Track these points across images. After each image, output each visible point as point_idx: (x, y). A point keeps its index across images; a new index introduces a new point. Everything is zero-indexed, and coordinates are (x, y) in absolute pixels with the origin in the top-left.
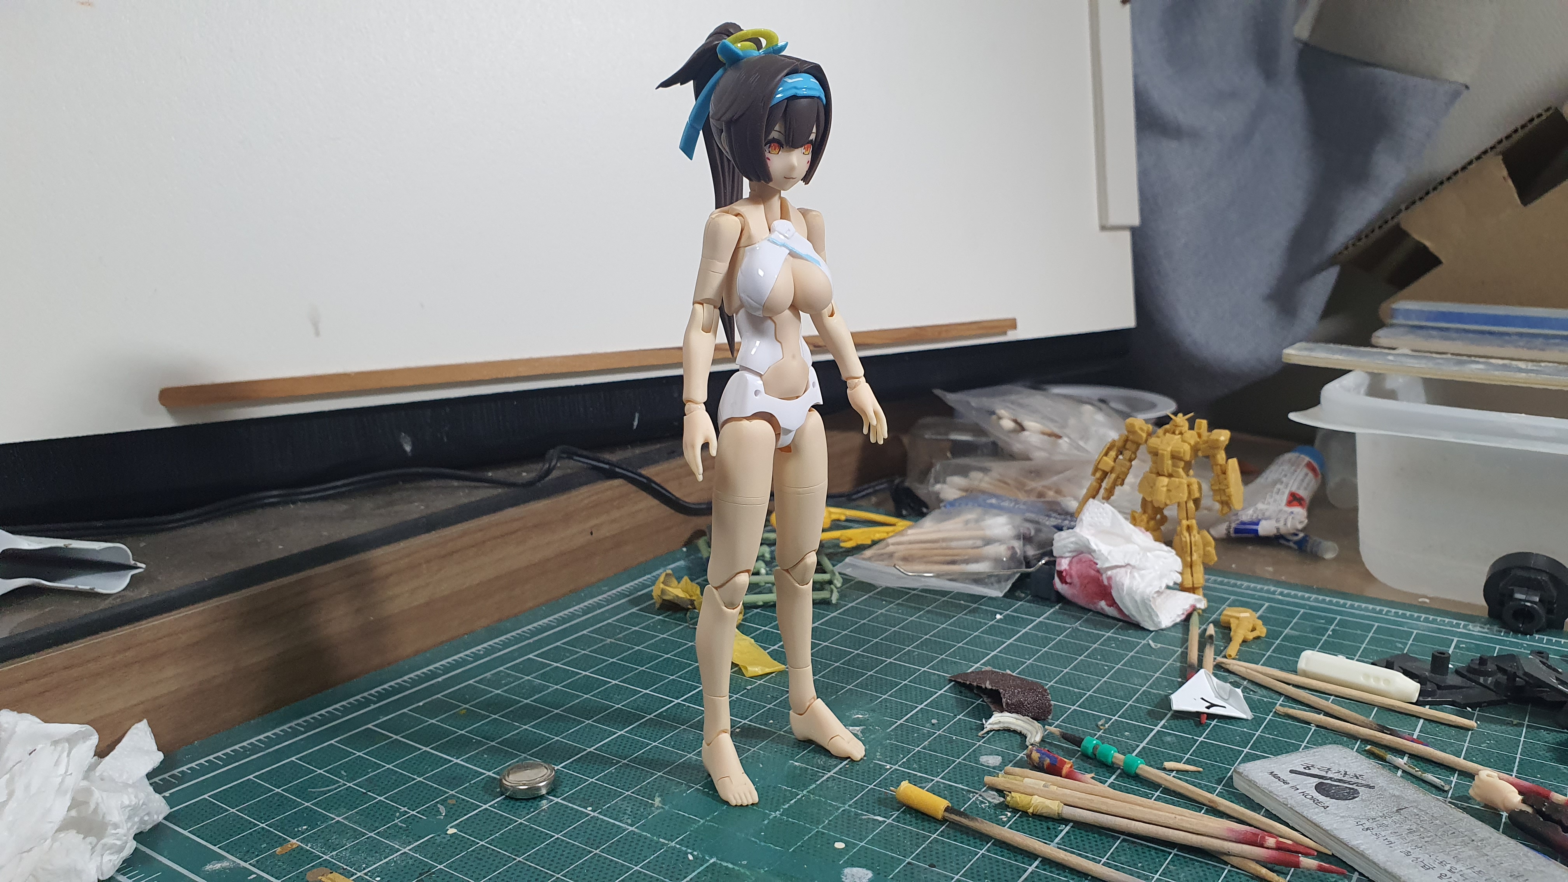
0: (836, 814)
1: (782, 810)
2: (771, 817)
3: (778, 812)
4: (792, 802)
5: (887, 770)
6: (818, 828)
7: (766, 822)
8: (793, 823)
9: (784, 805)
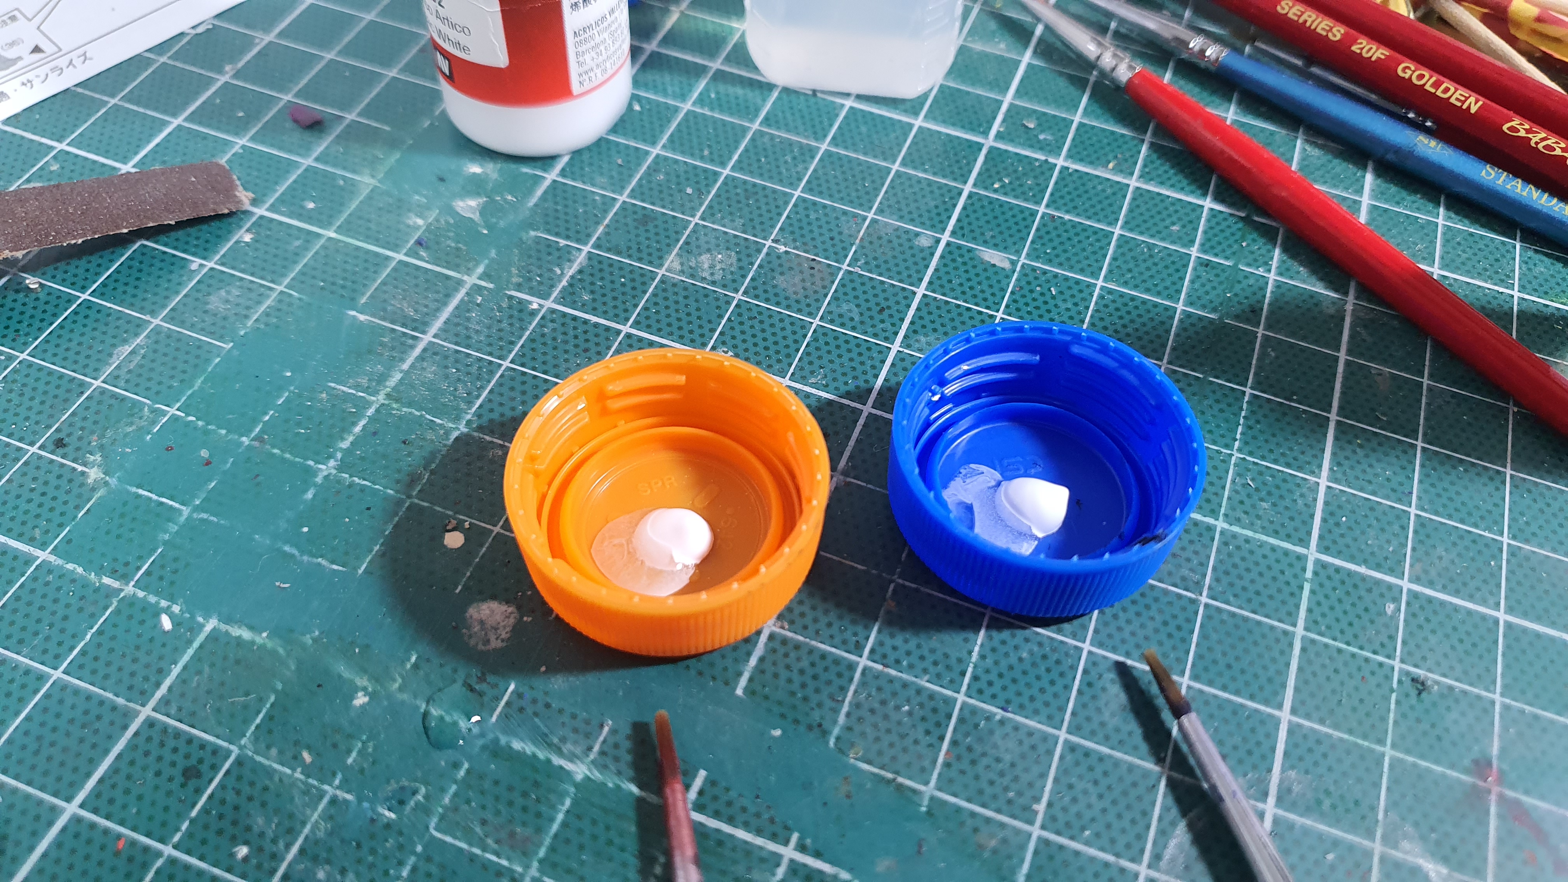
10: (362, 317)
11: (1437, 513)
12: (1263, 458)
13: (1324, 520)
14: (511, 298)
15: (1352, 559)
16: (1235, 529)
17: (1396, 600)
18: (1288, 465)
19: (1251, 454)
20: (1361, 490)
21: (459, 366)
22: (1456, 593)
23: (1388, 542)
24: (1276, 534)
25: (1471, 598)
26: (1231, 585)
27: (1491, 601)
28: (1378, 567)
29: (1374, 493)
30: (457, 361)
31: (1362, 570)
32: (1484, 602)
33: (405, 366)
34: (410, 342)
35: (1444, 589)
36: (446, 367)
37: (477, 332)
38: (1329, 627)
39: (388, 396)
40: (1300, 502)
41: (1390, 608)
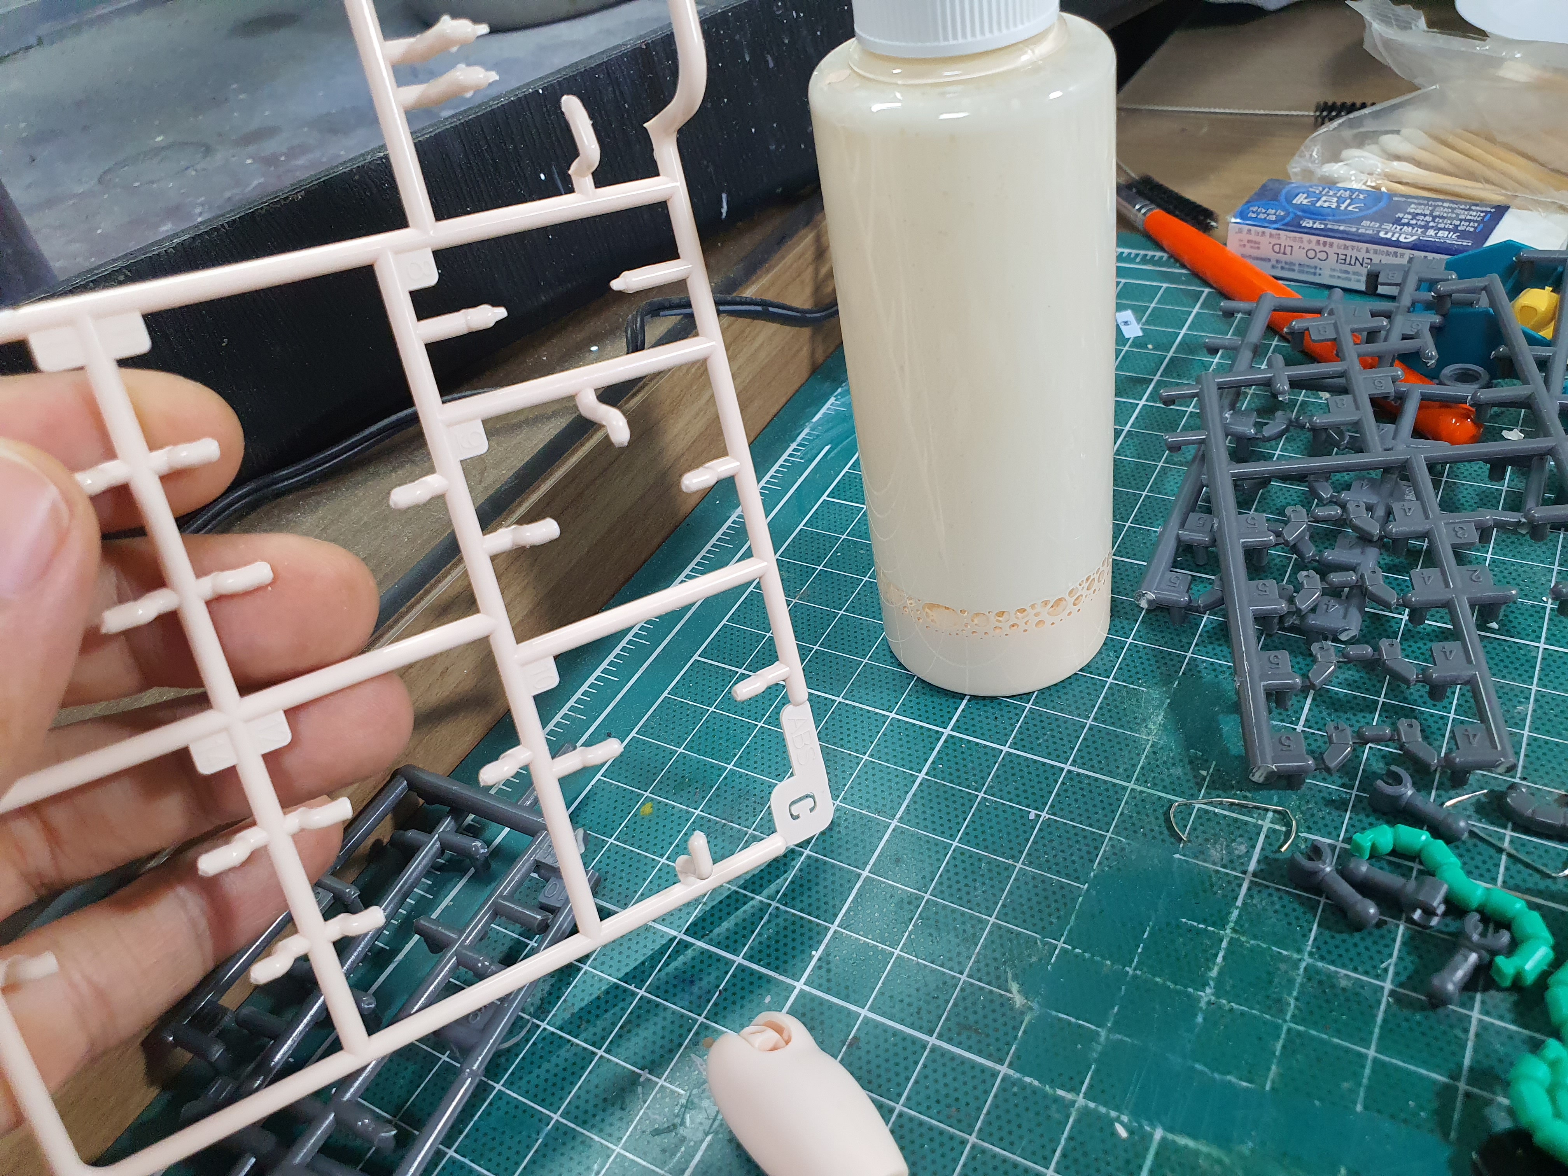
0: (1299, 980)
1: (1212, 983)
2: (1203, 1004)
3: (1208, 990)
4: (1219, 959)
6: (1285, 1021)
7: (1200, 1019)
8: (1242, 1014)
9: (1210, 969)
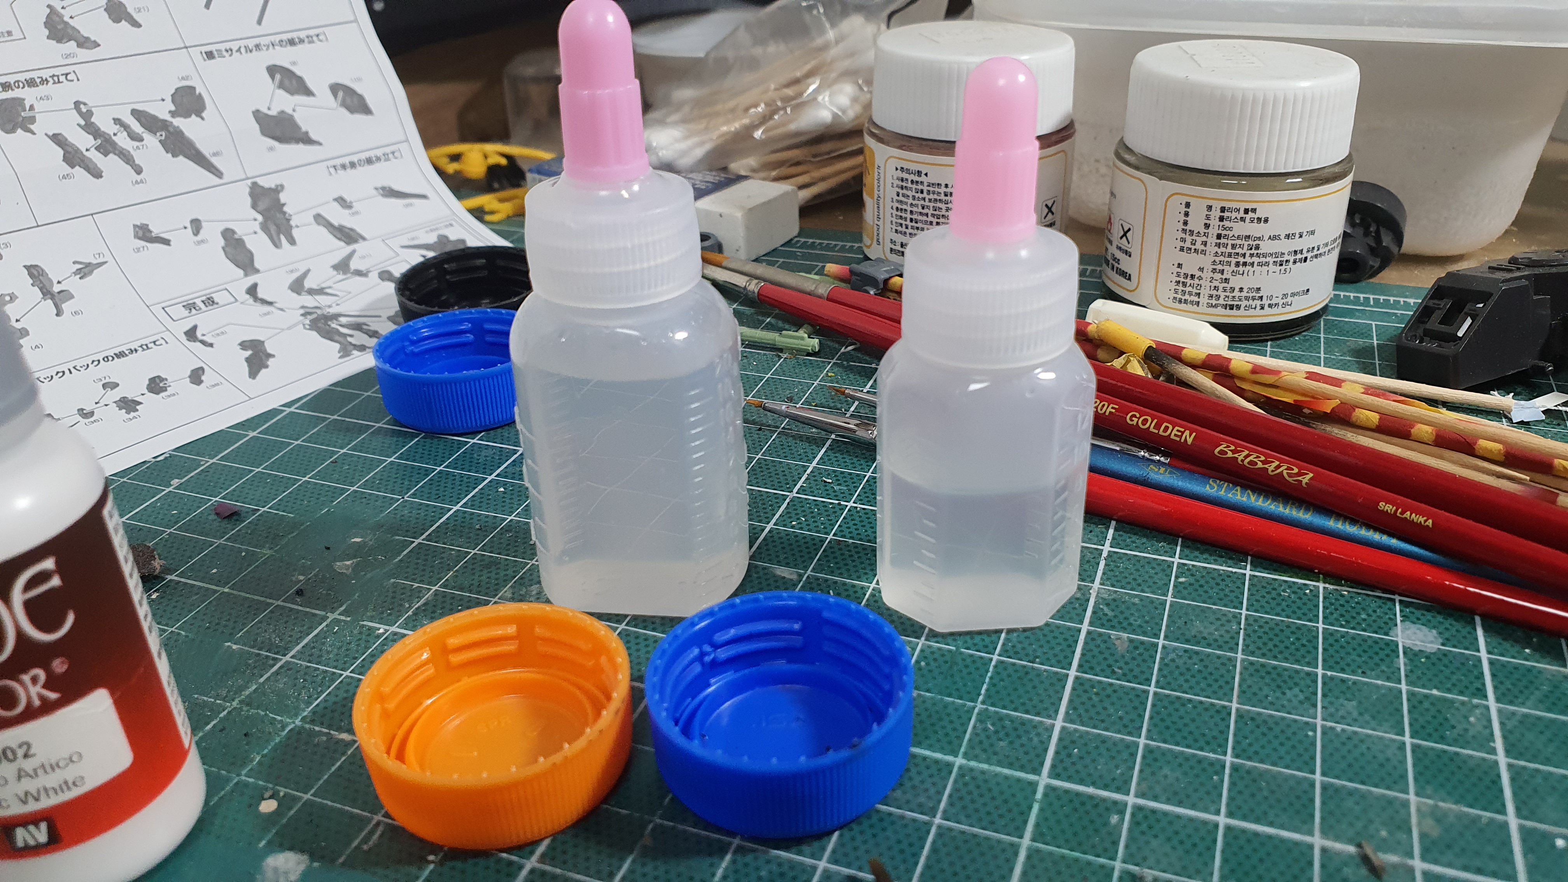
5: (379, 637)
6: (238, 775)
10: (235, 647)
11: (1165, 742)
12: (1004, 708)
13: (1057, 753)
14: (363, 626)
15: (1081, 782)
16: (973, 764)
17: (1122, 813)
18: (1027, 712)
19: (993, 705)
20: (1095, 727)
21: (307, 677)
22: (1180, 804)
23: (1117, 767)
24: (1010, 766)
25: (1193, 807)
26: (964, 808)
27: (1212, 809)
28: (1106, 787)
29: (1106, 729)
30: (306, 674)
31: (1091, 790)
32: (1206, 810)
33: (262, 680)
34: (271, 662)
35: (1168, 801)
36: (296, 679)
37: (328, 652)
38: (1054, 838)
39: (241, 702)
40: (1036, 739)
41: (1114, 819)
